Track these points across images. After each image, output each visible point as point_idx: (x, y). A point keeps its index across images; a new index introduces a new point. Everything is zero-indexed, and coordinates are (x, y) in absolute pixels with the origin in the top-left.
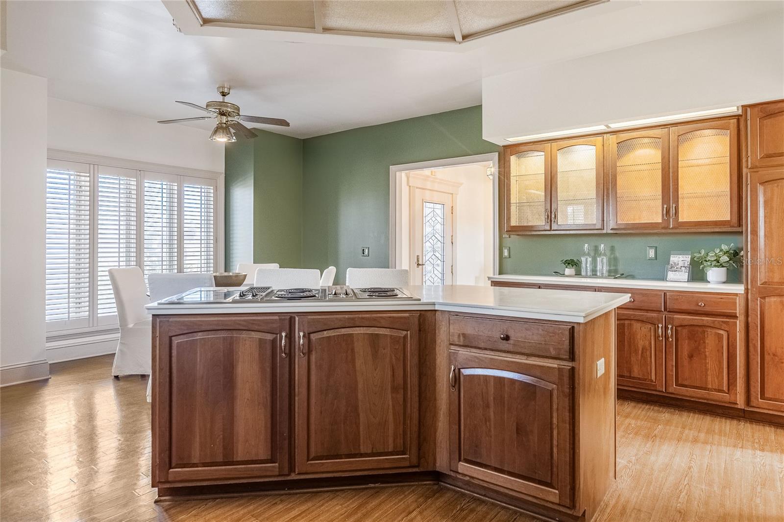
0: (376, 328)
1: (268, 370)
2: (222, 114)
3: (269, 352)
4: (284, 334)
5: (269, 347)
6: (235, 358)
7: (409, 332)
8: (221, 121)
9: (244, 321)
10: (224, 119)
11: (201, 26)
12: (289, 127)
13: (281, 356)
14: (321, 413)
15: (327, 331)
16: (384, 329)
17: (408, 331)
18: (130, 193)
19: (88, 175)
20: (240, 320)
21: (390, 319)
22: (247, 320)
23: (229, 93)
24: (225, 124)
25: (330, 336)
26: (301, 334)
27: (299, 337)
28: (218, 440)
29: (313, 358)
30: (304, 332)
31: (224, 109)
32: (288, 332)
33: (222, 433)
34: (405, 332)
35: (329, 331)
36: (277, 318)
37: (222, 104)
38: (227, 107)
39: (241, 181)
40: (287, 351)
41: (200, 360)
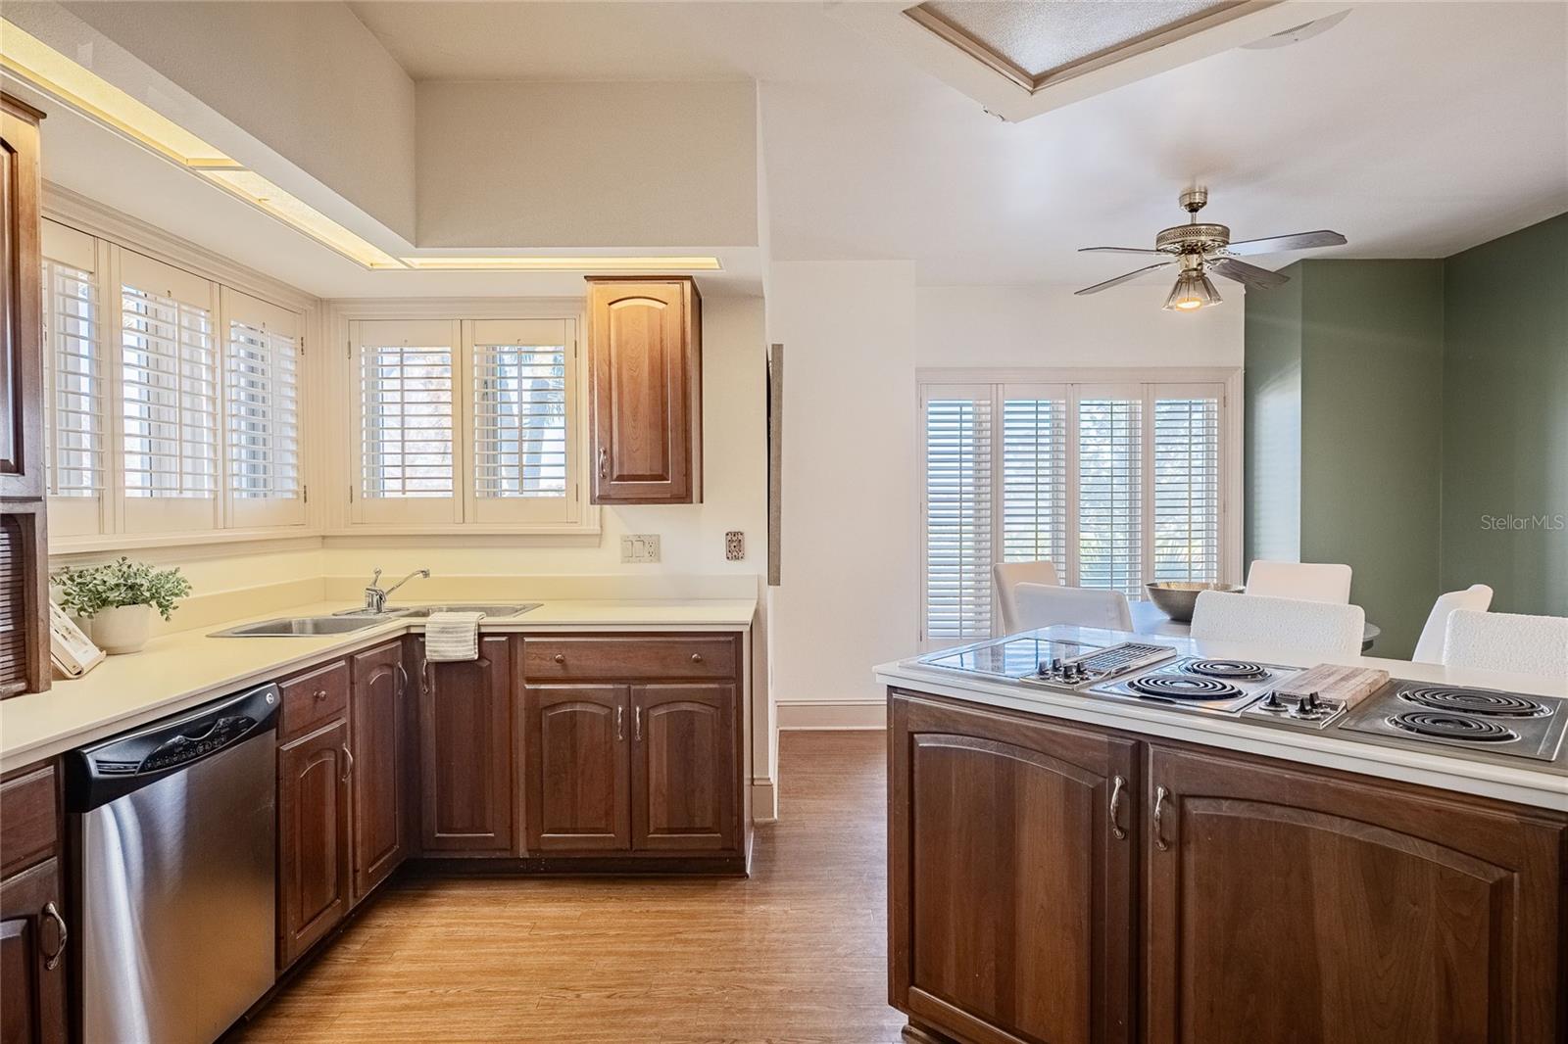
0: (1389, 833)
1: (1085, 856)
2: (1190, 250)
3: (1085, 815)
4: (1118, 782)
5: (1085, 803)
6: (1017, 807)
7: (1516, 875)
8: (1186, 266)
9: (1035, 730)
10: (1194, 259)
11: (1032, 93)
12: (1345, 245)
13: (1112, 834)
14: (1212, 1011)
15: (1229, 802)
16: (1417, 842)
17: (1514, 872)
18: (1058, 427)
19: (989, 402)
20: (1028, 728)
21: (1437, 814)
22: (1040, 729)
23: (1204, 204)
24: (1195, 270)
25: (1237, 818)
26: (1160, 791)
27: (1155, 798)
28: (986, 969)
29: (1191, 859)
30: (1167, 789)
31: (1192, 239)
32: (1128, 779)
33: (993, 956)
34: (1503, 873)
35: (1236, 803)
36: (1104, 738)
37: (1193, 228)
38: (1199, 233)
39: (1274, 381)
40: (1127, 825)
41: (957, 791)
